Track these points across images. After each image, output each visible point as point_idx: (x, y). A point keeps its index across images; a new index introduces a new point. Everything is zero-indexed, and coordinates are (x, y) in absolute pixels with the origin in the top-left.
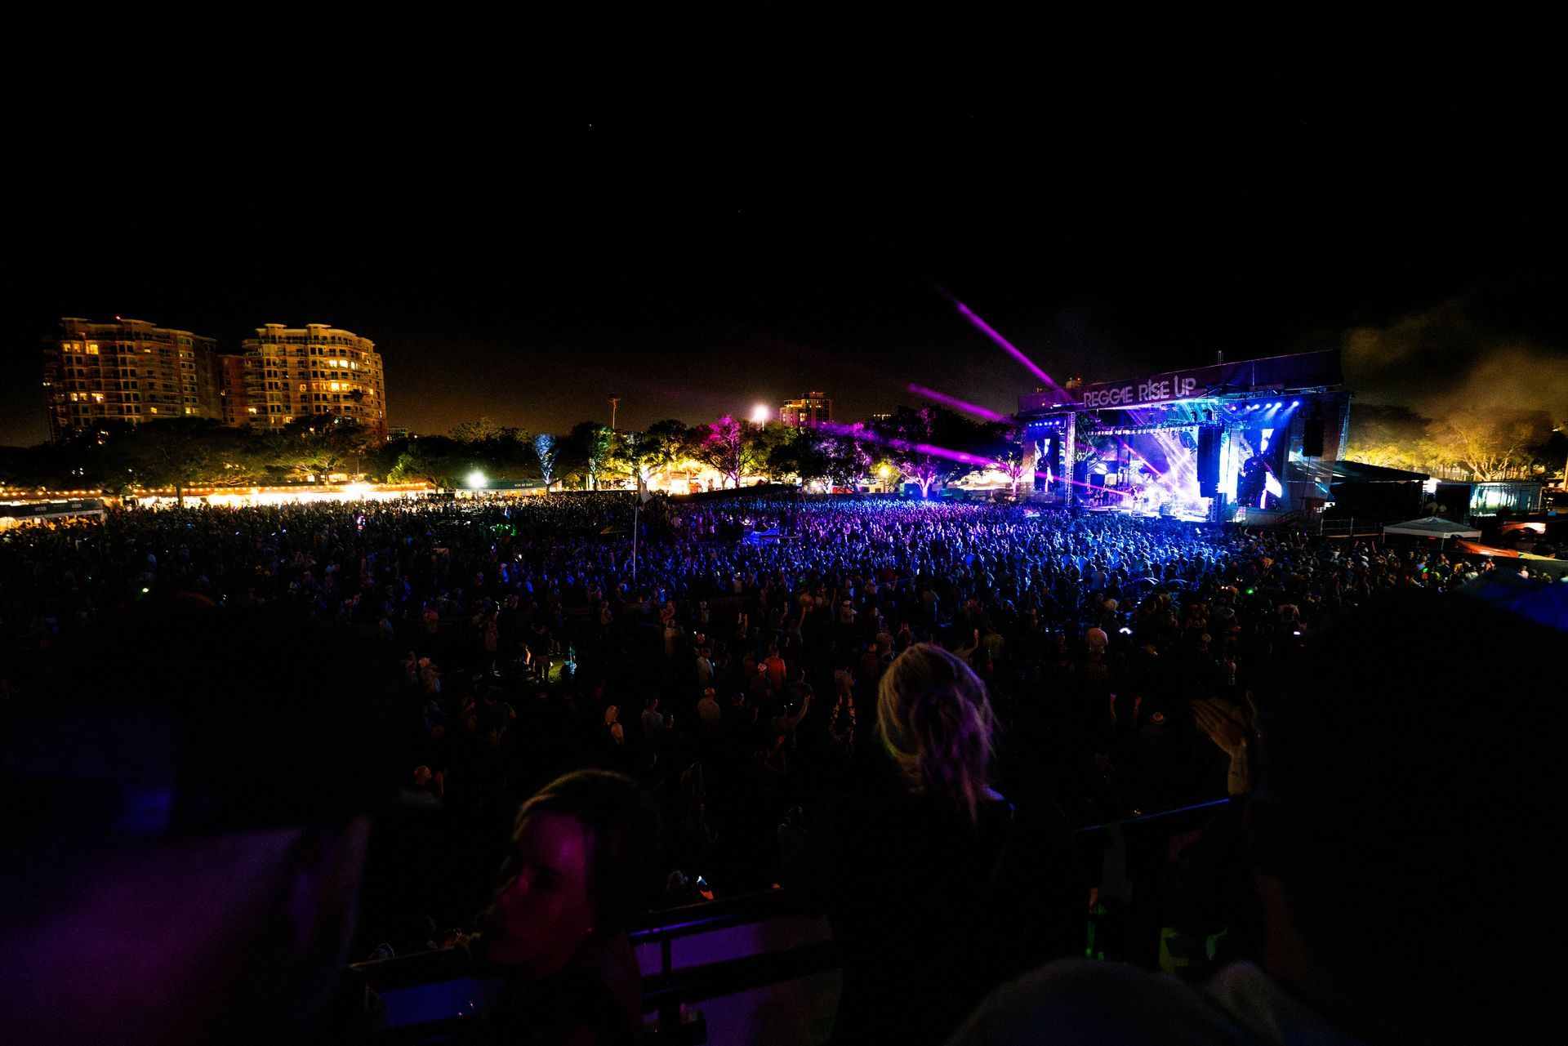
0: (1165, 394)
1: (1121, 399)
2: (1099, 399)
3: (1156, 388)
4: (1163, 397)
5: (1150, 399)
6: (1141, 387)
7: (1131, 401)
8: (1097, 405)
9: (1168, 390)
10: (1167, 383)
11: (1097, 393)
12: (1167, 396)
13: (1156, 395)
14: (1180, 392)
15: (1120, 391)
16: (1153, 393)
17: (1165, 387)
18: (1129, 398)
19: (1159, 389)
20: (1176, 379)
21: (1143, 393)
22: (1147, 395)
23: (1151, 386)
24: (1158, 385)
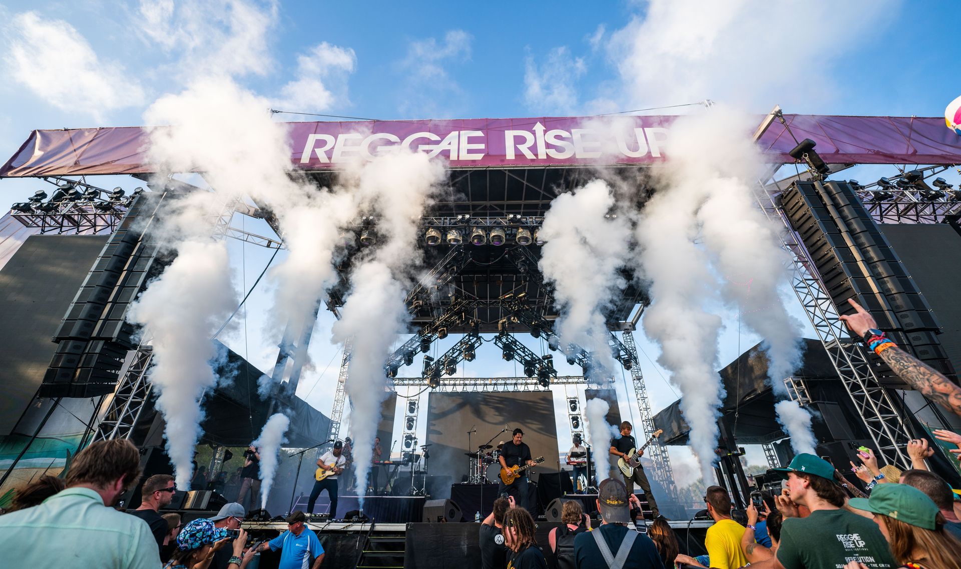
3: (558, 137)
4: (581, 155)
5: (542, 156)
6: (510, 135)
7: (478, 156)
9: (596, 144)
12: (596, 155)
13: (560, 149)
15: (443, 136)
18: (470, 151)
19: (570, 140)
21: (518, 146)
22: (534, 149)
23: (544, 135)
24: (564, 134)
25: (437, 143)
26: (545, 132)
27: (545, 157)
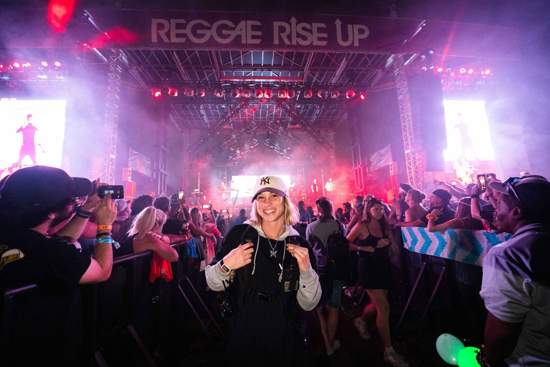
0: (320, 39)
1: (239, 37)
2: (188, 31)
3: (304, 29)
4: (316, 43)
5: (294, 43)
6: (276, 25)
7: (258, 41)
8: (183, 40)
9: (325, 35)
10: (323, 25)
11: (183, 21)
12: (324, 43)
13: (305, 38)
14: (345, 38)
15: (236, 24)
16: (299, 35)
17: (320, 30)
18: (254, 37)
19: (311, 31)
20: (338, 23)
21: (281, 34)
22: (289, 37)
23: (296, 26)
24: (308, 26)
25: (233, 29)
26: (297, 24)
27: (296, 44)
